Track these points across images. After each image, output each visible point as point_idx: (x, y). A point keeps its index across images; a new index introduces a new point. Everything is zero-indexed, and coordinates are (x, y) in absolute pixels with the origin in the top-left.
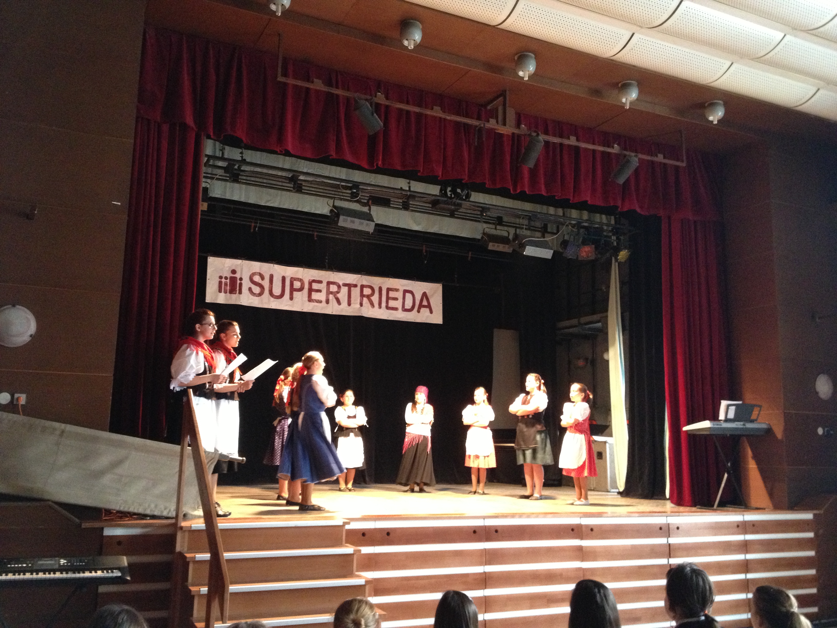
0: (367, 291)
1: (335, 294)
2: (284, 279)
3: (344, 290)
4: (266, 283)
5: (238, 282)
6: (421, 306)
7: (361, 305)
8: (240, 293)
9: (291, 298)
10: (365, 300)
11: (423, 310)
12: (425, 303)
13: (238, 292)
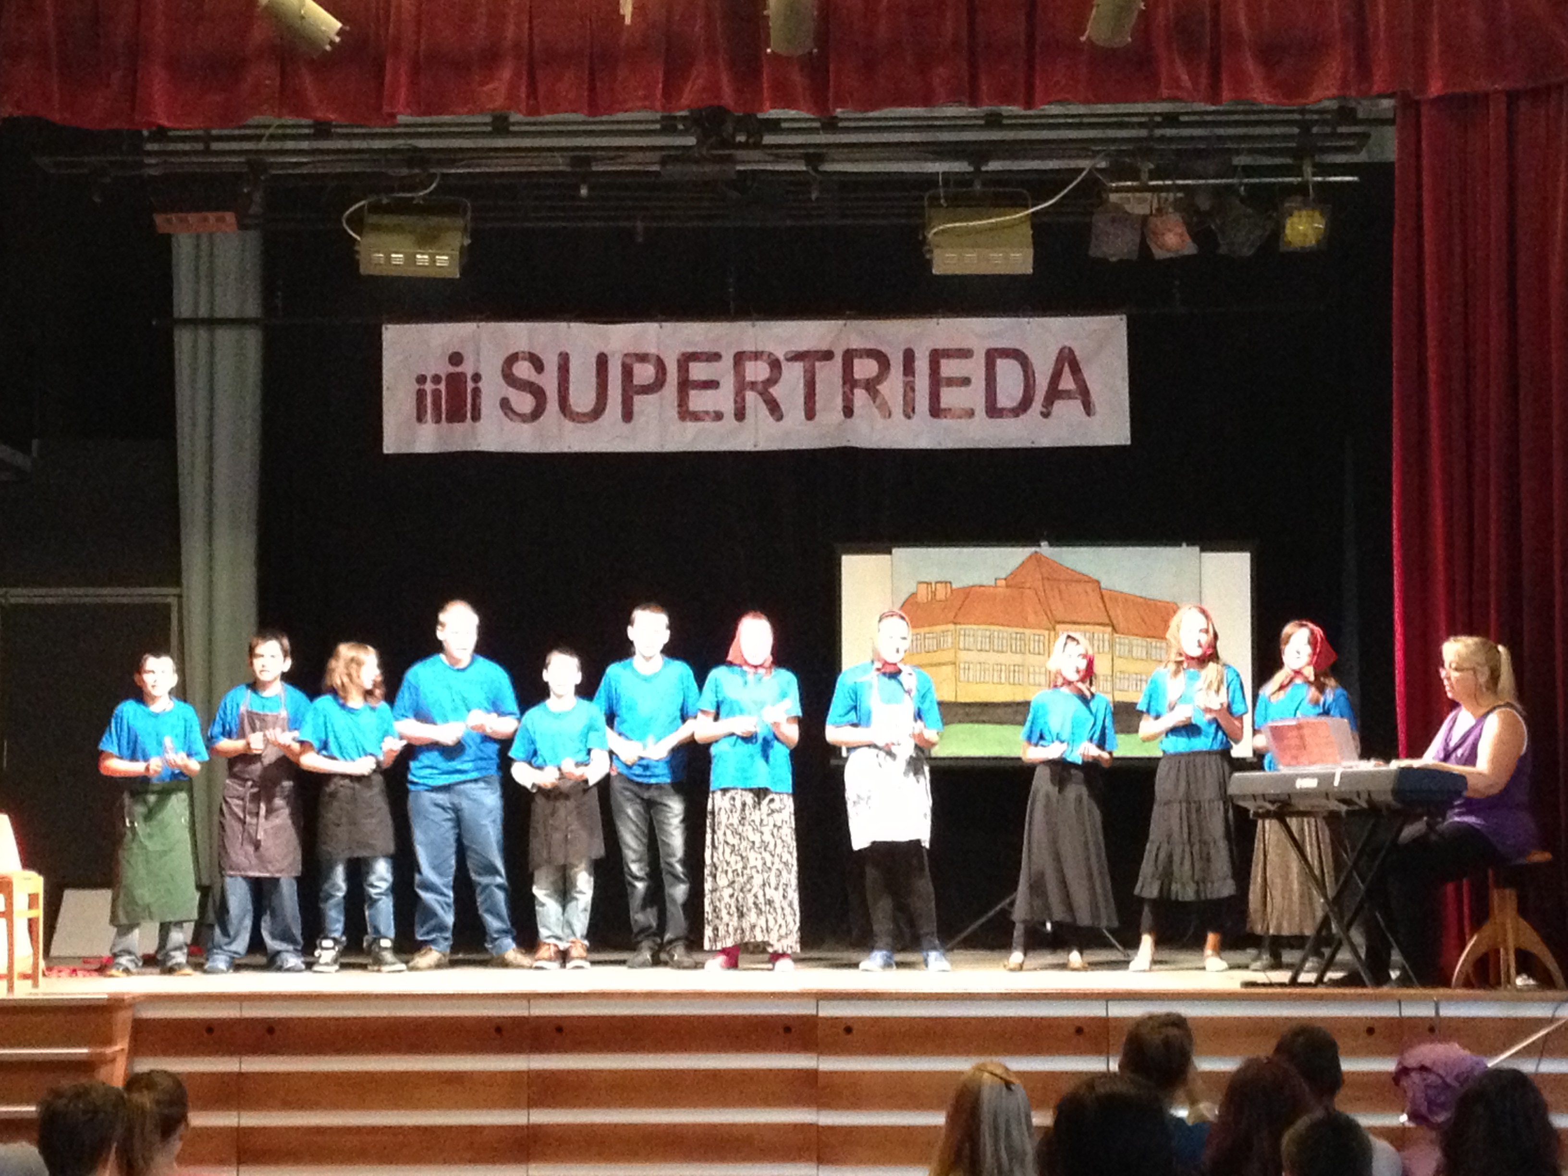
0: (865, 368)
1: (764, 389)
2: (602, 361)
3: (793, 373)
4: (549, 382)
5: (470, 385)
6: (1054, 394)
7: (848, 411)
8: (476, 417)
9: (628, 415)
10: (860, 396)
11: (1059, 406)
12: (1067, 383)
13: (469, 415)
